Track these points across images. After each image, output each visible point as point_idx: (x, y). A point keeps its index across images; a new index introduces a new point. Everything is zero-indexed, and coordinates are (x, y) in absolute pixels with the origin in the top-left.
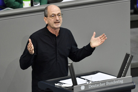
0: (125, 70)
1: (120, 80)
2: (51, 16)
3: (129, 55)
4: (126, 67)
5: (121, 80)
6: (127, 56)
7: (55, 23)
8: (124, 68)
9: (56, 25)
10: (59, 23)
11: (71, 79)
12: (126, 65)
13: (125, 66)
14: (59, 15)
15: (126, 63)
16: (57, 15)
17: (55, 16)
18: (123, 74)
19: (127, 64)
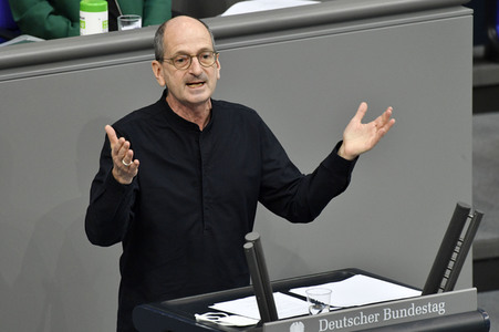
0: (451, 264)
1: (433, 301)
2: (173, 60)
3: (468, 210)
4: (455, 256)
5: (438, 301)
6: (461, 214)
7: (188, 84)
8: (449, 259)
9: (192, 93)
10: (203, 83)
11: (254, 298)
12: (457, 249)
13: (453, 251)
14: (206, 57)
15: (457, 239)
16: (197, 56)
17: (189, 61)
18: (444, 281)
19: (460, 243)
